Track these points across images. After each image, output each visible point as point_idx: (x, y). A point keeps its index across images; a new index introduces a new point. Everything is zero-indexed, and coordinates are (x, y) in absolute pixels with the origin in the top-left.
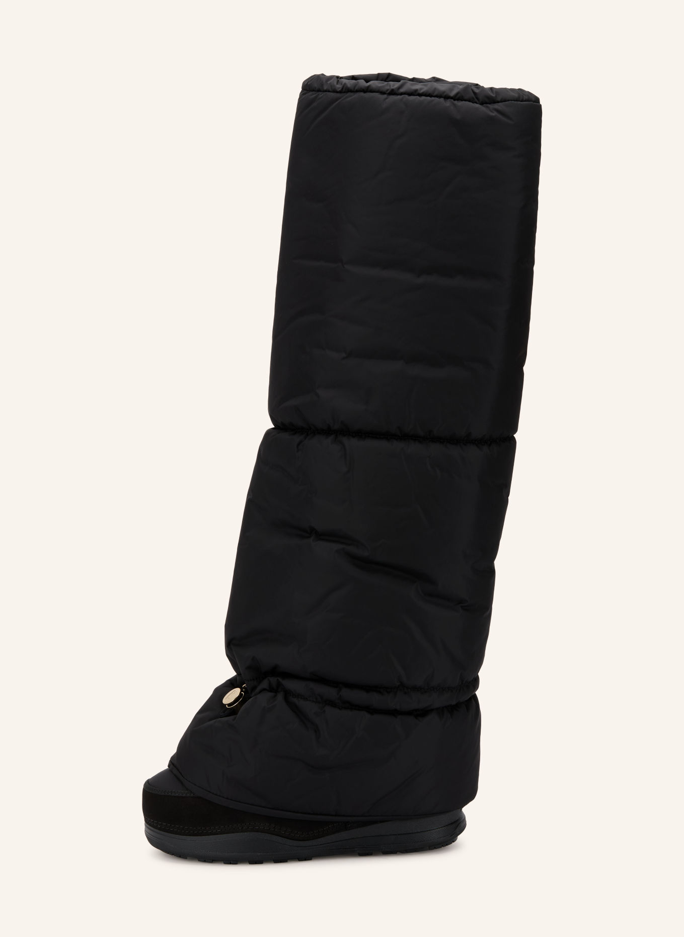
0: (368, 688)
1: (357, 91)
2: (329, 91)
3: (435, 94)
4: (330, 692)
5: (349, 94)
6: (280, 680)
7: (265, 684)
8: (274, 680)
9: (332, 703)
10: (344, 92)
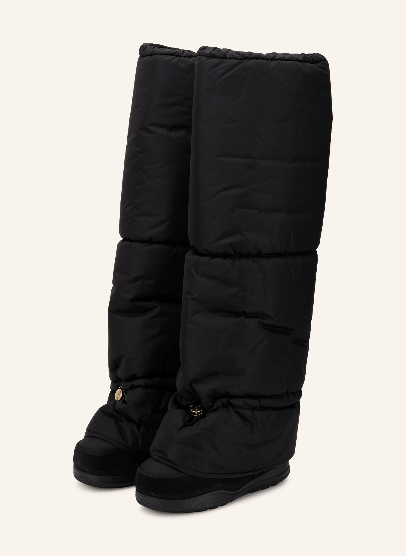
0: (272, 397)
1: (252, 59)
2: (231, 58)
3: (294, 59)
4: (254, 403)
5: (246, 60)
6: (229, 399)
7: (219, 403)
8: (225, 400)
9: (256, 409)
10: (243, 59)
